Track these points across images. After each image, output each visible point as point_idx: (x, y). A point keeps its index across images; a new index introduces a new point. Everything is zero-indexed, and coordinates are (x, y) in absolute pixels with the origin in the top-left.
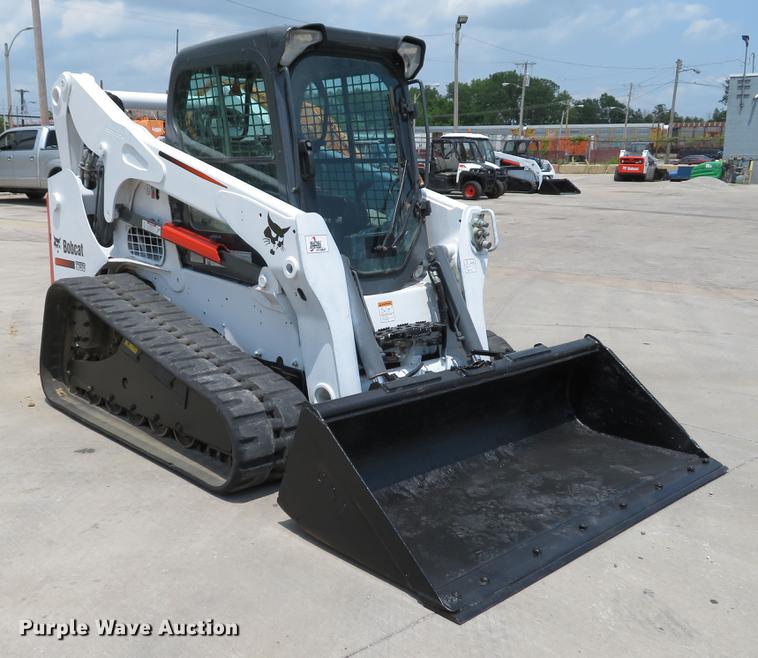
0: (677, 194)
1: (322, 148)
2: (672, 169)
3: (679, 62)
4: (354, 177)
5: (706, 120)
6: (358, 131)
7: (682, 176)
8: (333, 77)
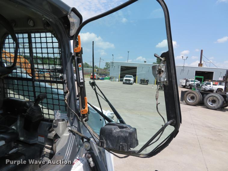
0: (103, 83)
1: (14, 71)
2: (100, 78)
3: (100, 58)
4: (34, 89)
5: (103, 69)
6: (38, 64)
7: (103, 79)
8: (23, 33)
